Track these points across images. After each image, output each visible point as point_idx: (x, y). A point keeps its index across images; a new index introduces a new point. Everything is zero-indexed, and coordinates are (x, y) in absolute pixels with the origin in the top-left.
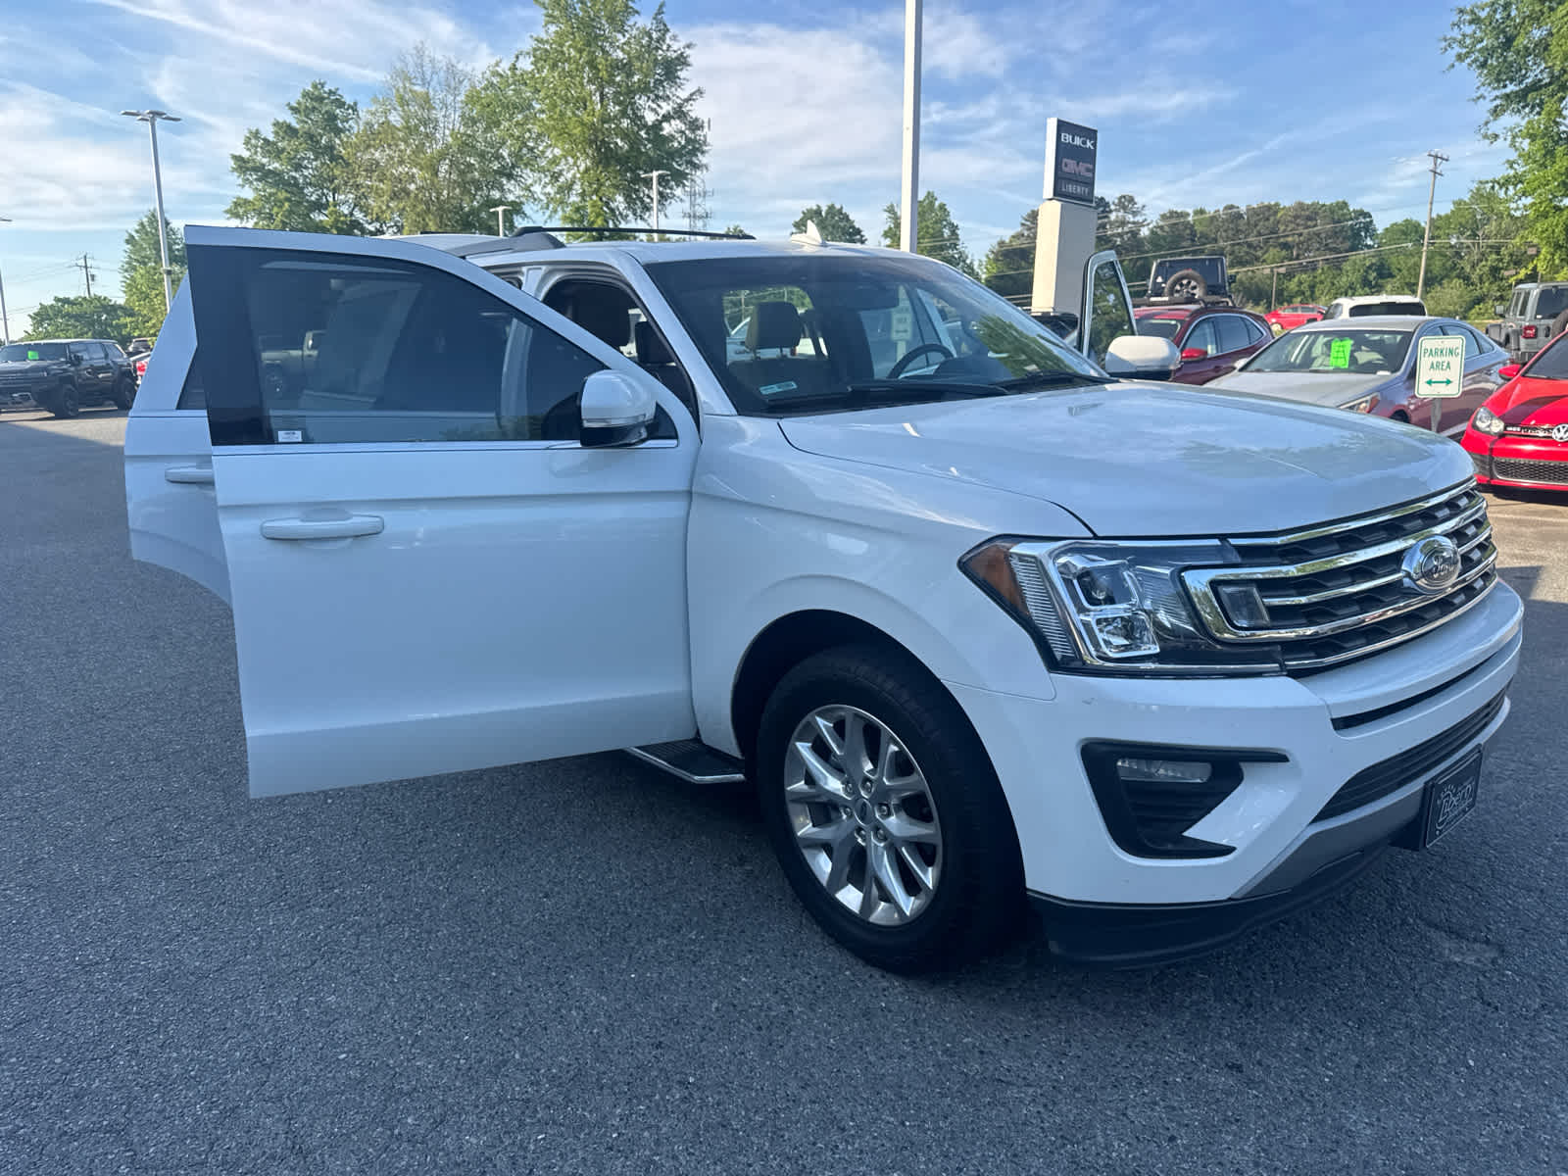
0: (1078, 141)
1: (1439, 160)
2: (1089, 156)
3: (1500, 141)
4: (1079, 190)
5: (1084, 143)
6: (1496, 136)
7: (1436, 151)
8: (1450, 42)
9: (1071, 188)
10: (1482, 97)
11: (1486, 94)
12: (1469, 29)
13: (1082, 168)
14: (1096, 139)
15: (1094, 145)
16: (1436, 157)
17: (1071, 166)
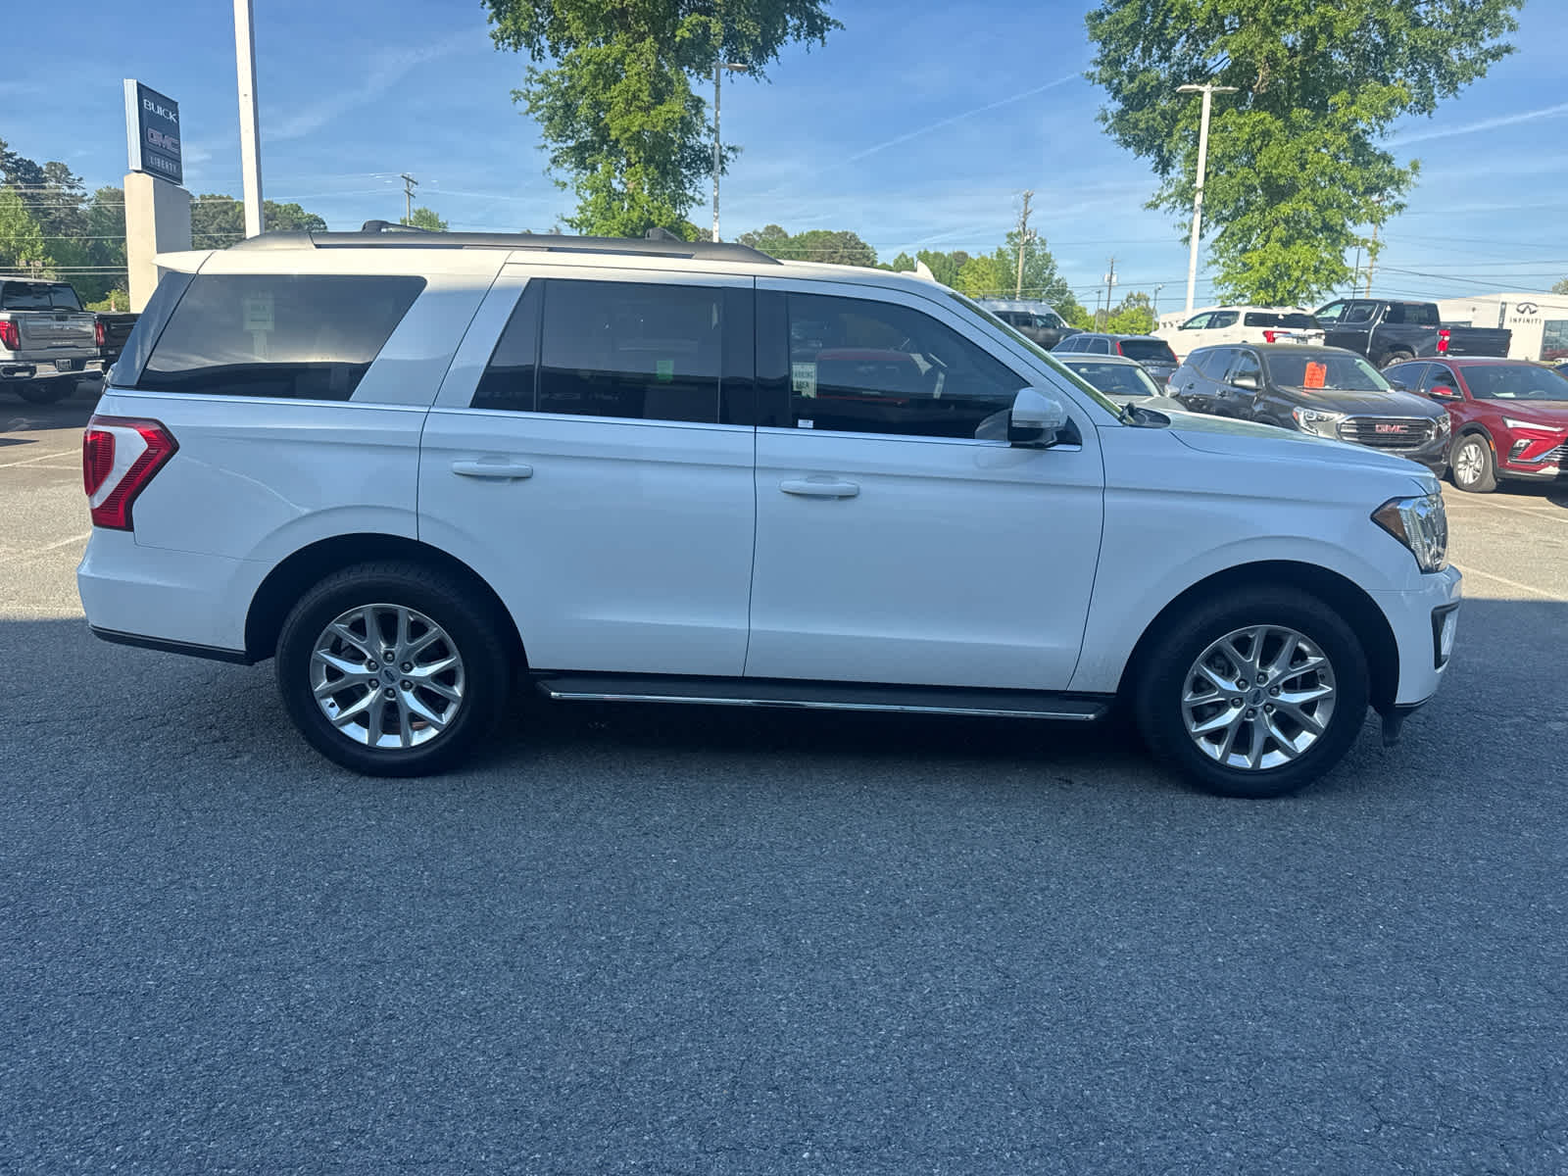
0: (160, 111)
1: (410, 183)
2: (173, 130)
3: (568, 188)
4: (167, 166)
5: (167, 114)
6: (565, 184)
7: (408, 174)
8: (517, 96)
9: (160, 163)
10: (545, 146)
11: (548, 145)
12: (538, 88)
13: (168, 142)
14: (177, 112)
15: (177, 118)
16: (408, 179)
17: (157, 138)
